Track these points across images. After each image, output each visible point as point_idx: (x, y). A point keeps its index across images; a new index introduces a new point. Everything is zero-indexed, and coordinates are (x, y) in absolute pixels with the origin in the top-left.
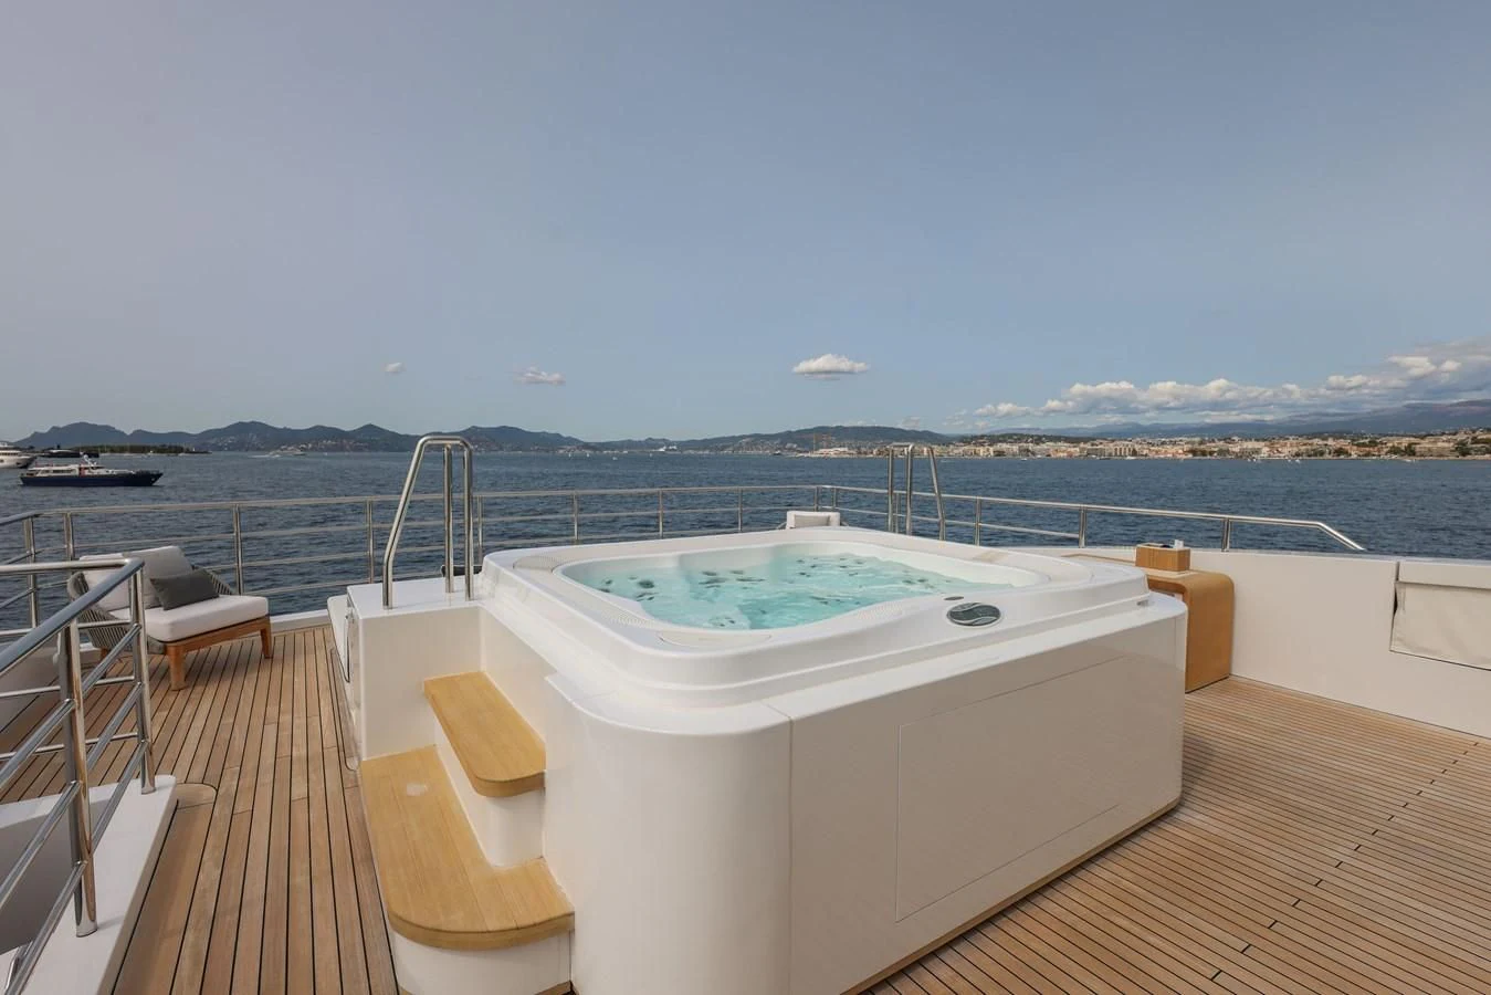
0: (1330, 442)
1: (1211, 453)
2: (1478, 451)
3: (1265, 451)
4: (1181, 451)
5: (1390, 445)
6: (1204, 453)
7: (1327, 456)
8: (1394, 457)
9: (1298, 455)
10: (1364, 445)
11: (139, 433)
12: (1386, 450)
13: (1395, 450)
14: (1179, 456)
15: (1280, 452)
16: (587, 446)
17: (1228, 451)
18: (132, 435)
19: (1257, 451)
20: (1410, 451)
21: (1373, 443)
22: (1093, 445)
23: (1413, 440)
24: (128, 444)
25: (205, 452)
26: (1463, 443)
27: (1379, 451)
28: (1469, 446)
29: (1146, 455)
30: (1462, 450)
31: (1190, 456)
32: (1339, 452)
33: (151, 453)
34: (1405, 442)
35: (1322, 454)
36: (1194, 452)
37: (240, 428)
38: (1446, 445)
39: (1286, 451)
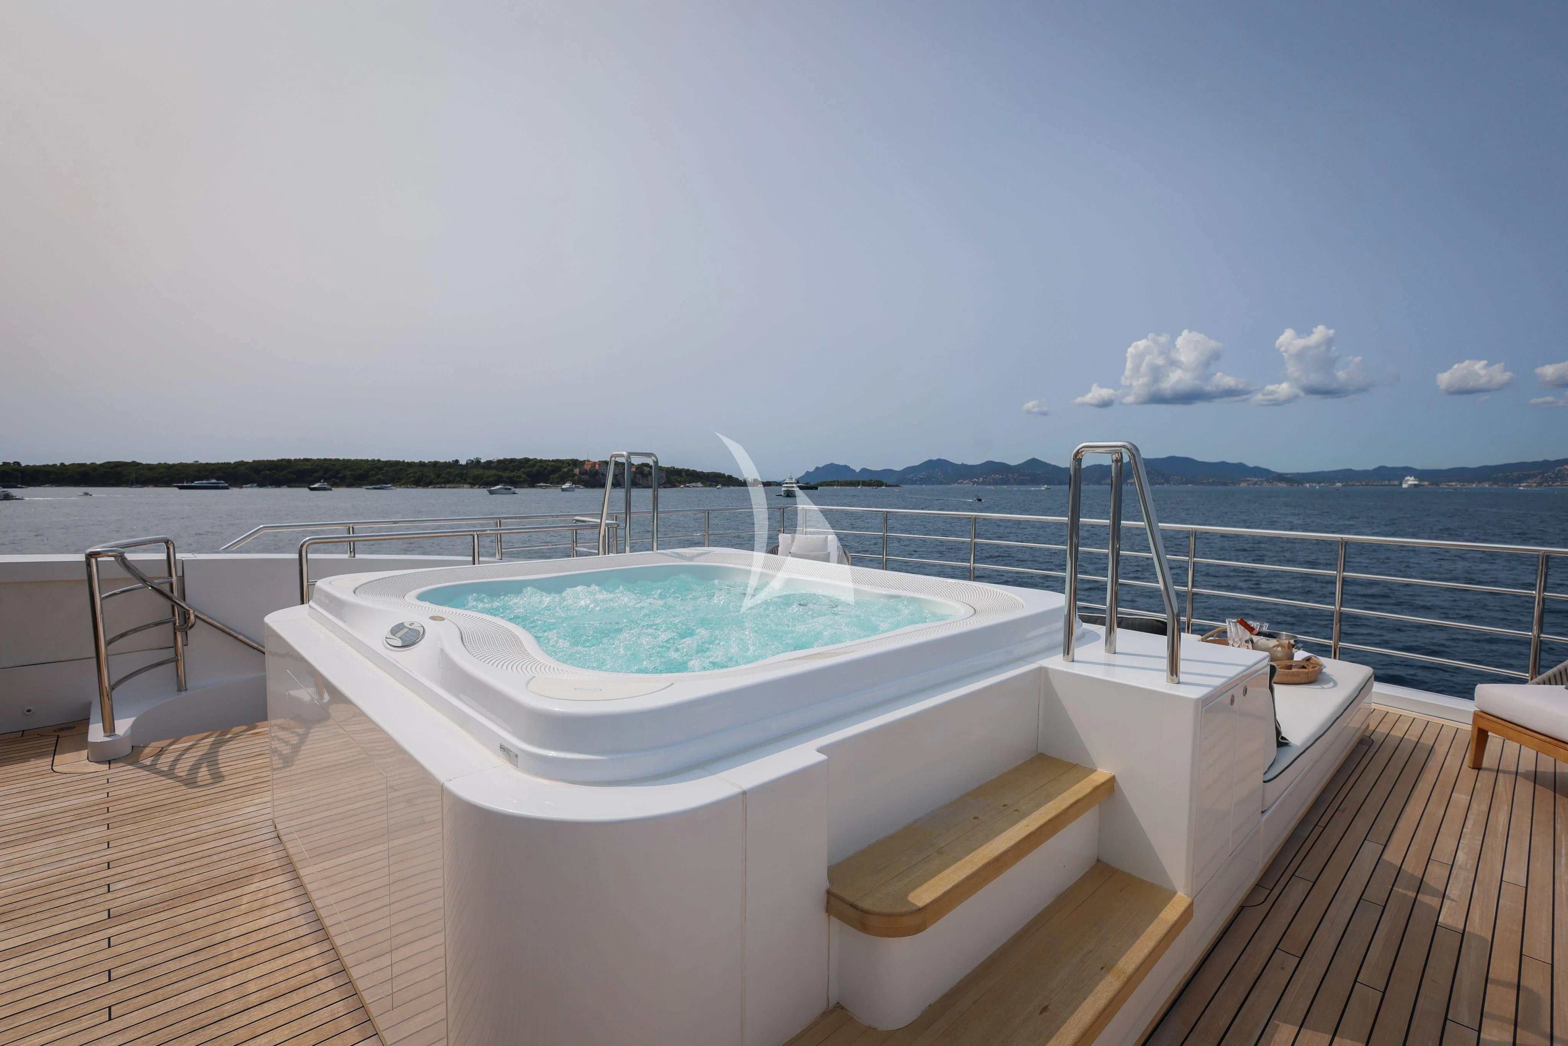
11: (864, 471)
16: (1281, 477)
37: (930, 465)
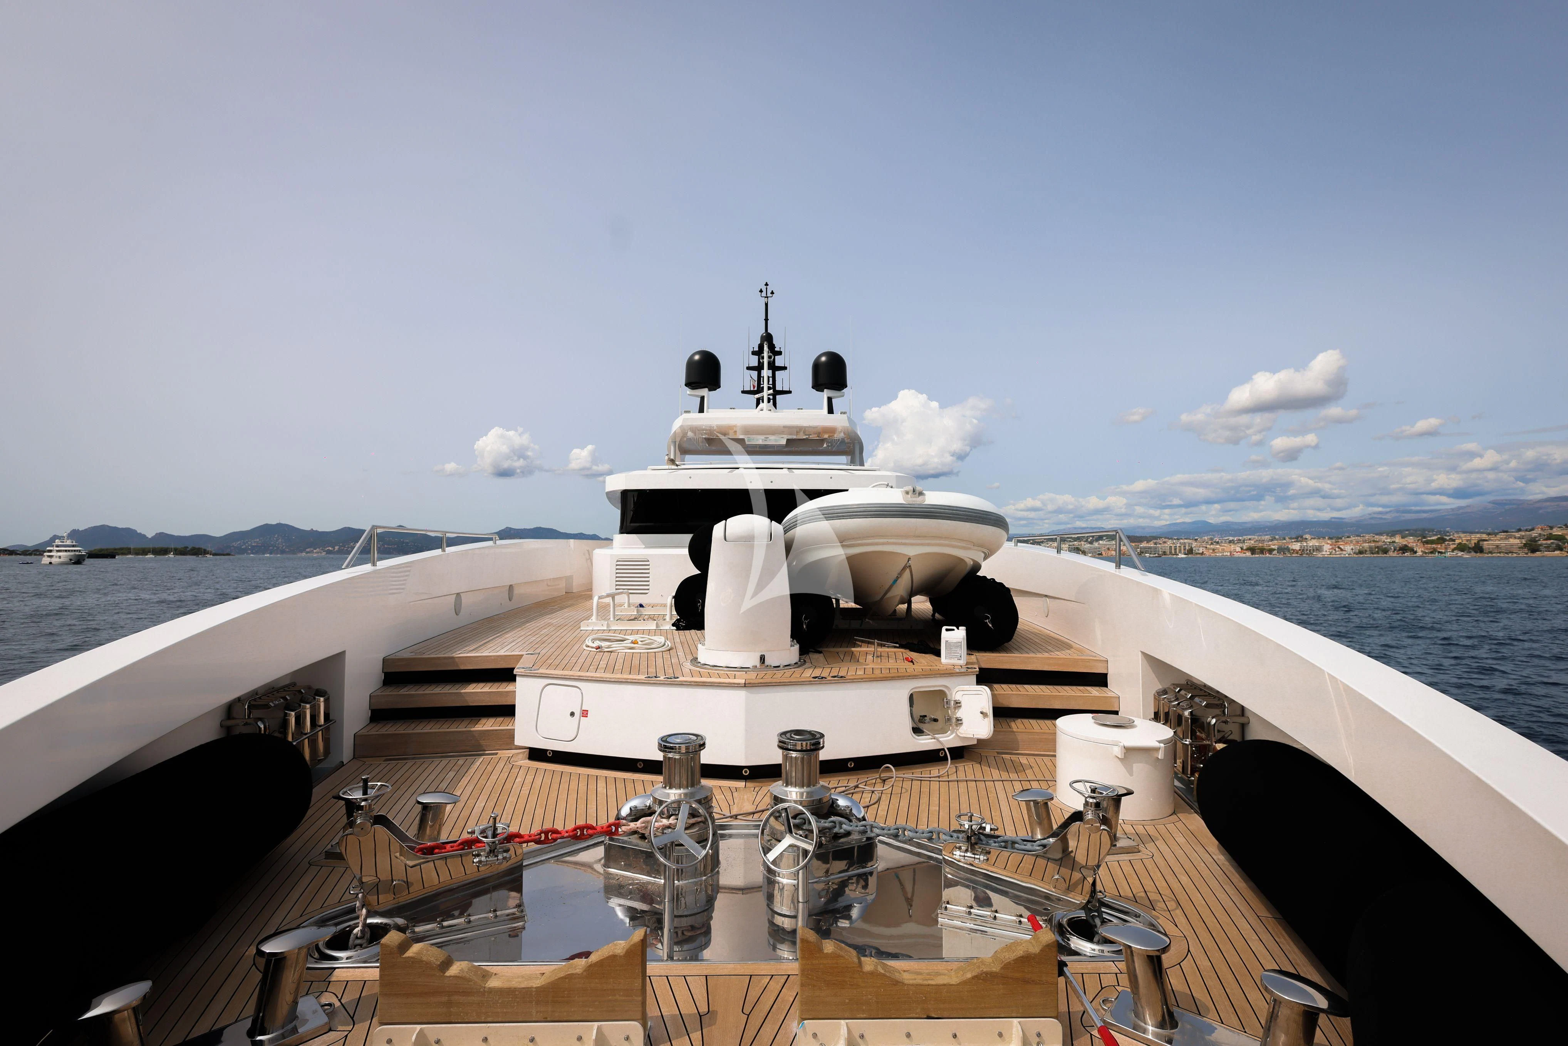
0: (1398, 539)
1: (1271, 551)
2: (1548, 548)
3: (1327, 548)
4: (1239, 549)
5: (1457, 541)
6: (1262, 551)
7: (1391, 554)
8: (1460, 554)
9: (1360, 552)
10: (1432, 542)
11: (161, 536)
12: (1453, 547)
13: (1462, 548)
14: (1236, 555)
15: (1342, 550)
17: (1288, 549)
18: (153, 538)
19: (1319, 549)
20: (1478, 548)
21: (1441, 540)
22: (1155, 544)
23: (1484, 536)
24: (151, 546)
25: (228, 554)
26: (1534, 540)
27: (1446, 548)
28: (1542, 542)
29: (1202, 554)
30: (1532, 546)
31: (1248, 554)
32: (1404, 549)
33: (171, 556)
34: (1475, 538)
35: (1385, 551)
36: (1252, 550)
37: (266, 530)
38: (1517, 541)
39: (1348, 548)
